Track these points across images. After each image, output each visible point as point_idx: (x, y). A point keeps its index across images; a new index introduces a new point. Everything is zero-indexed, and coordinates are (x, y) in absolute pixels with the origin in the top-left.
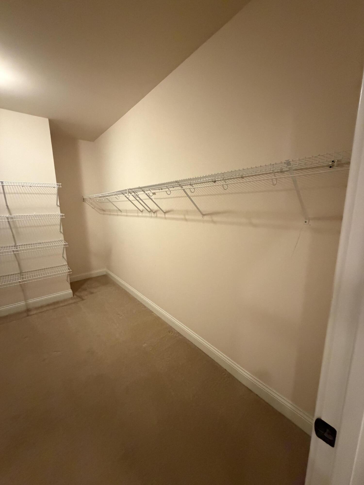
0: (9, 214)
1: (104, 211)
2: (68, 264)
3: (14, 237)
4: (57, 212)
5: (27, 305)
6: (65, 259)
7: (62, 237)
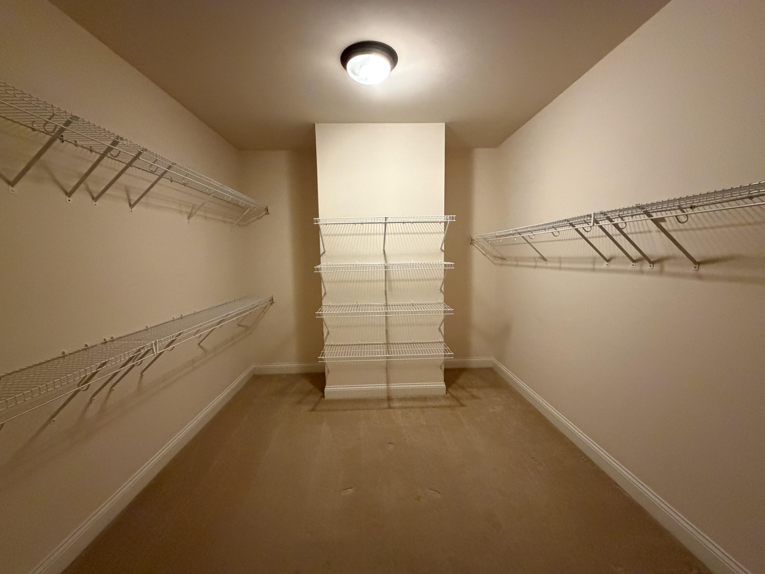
0: (384, 262)
1: (503, 259)
2: (445, 341)
3: (386, 293)
4: (440, 260)
5: (388, 390)
6: (441, 332)
7: (441, 299)
